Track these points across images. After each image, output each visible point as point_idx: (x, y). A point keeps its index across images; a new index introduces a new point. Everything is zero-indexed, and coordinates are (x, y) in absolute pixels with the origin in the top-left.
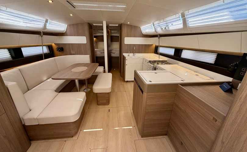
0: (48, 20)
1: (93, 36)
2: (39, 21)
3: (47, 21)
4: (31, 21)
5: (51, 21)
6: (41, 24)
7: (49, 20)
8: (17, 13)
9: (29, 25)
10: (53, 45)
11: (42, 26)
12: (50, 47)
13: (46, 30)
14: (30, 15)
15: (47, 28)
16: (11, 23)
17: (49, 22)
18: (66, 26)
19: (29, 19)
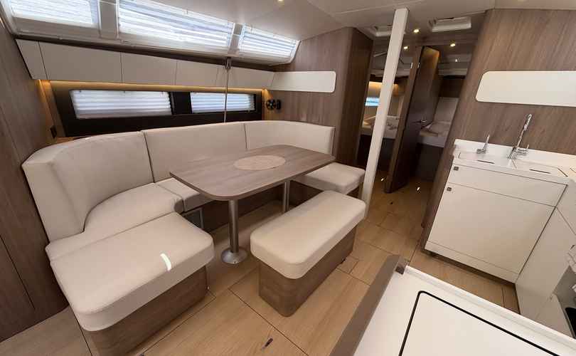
0: (242, 27)
1: (369, 76)
2: (216, 30)
3: (238, 30)
4: (193, 28)
5: (249, 29)
6: (223, 37)
7: (244, 28)
8: (160, 8)
9: (189, 39)
10: (266, 92)
11: (225, 42)
12: (257, 98)
13: (237, 53)
14: (192, 14)
15: (239, 47)
16: (146, 34)
17: (243, 31)
18: (296, 46)
19: (187, 24)
